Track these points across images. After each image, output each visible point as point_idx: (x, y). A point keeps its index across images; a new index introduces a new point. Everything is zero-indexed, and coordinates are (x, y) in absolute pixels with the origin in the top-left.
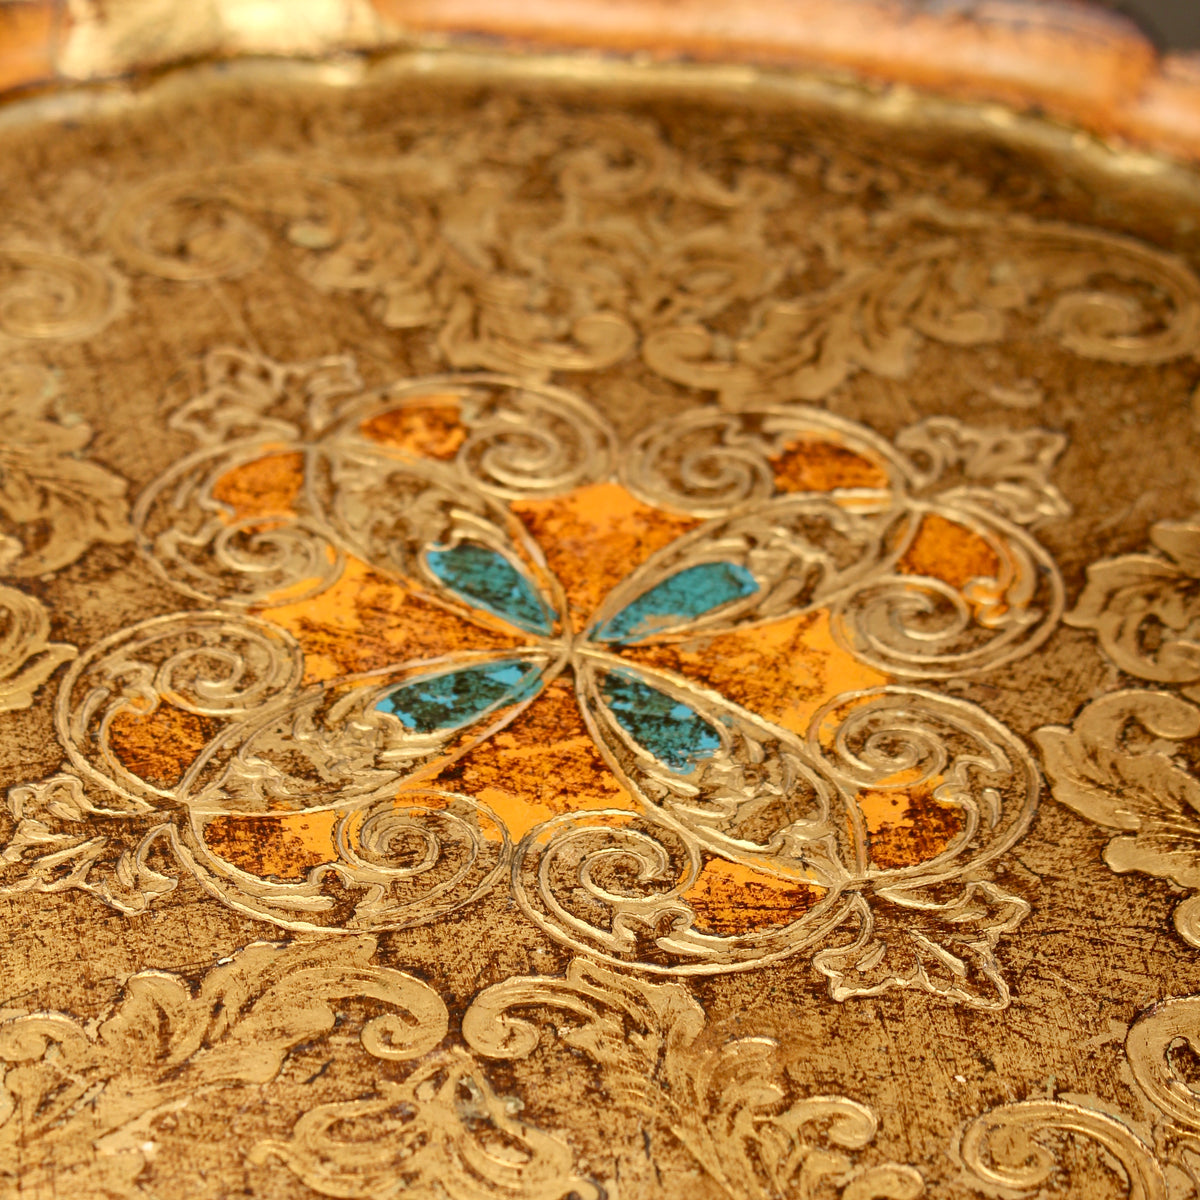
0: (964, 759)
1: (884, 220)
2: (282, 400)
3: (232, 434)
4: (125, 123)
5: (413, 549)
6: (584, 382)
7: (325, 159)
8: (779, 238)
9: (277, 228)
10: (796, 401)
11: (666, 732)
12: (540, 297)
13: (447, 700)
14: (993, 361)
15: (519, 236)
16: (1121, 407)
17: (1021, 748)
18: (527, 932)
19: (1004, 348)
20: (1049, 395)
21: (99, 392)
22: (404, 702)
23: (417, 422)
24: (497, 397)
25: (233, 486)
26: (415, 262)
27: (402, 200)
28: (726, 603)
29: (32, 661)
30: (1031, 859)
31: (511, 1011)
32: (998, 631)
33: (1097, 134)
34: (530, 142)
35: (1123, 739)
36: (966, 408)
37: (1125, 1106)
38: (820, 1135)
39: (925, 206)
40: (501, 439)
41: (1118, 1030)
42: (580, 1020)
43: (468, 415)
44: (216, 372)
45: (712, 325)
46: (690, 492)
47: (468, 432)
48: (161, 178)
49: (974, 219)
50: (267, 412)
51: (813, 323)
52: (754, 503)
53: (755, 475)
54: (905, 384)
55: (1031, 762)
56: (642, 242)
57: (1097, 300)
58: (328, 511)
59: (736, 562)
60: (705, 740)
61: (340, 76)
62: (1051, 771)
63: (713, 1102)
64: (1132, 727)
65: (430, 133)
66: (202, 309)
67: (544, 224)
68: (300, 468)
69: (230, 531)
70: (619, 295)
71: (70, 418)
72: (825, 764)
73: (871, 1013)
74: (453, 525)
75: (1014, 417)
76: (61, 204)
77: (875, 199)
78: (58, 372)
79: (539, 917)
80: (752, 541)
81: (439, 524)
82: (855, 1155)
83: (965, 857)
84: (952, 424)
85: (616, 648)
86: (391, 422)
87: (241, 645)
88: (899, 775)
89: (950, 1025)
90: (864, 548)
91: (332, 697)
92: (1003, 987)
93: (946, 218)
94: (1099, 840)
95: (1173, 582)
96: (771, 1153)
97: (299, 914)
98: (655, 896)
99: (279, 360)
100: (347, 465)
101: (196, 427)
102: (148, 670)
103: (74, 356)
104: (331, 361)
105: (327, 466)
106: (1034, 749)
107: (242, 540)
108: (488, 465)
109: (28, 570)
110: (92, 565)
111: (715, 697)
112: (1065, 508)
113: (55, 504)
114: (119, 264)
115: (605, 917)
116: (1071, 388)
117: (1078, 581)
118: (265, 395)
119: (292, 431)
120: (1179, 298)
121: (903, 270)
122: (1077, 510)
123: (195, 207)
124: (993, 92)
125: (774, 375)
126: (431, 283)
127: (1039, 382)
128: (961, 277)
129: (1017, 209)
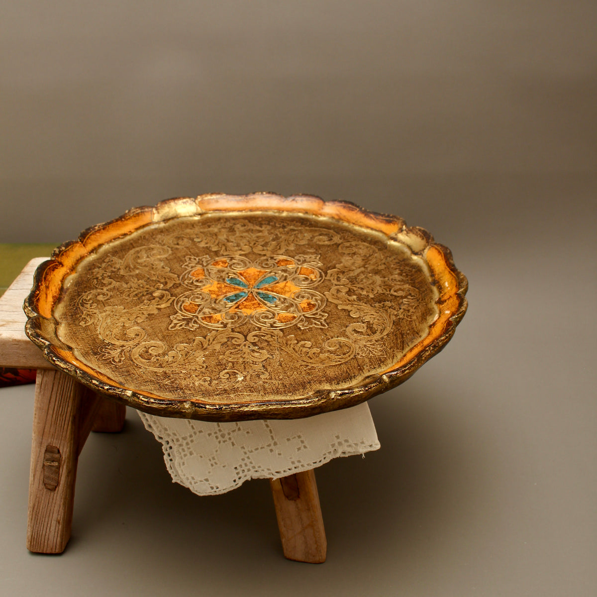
0: (314, 298)
1: (286, 230)
2: (199, 262)
3: (192, 267)
4: (164, 227)
5: (224, 279)
6: (245, 255)
7: (197, 230)
8: (270, 233)
9: (192, 240)
10: (278, 255)
11: (268, 299)
12: (235, 245)
13: (234, 298)
14: (307, 246)
15: (230, 237)
16: (328, 250)
17: (322, 295)
18: (253, 326)
19: (308, 245)
20: (316, 250)
21: (170, 264)
22: (228, 299)
23: (220, 263)
24: (232, 259)
25: (194, 274)
26: (215, 242)
27: (210, 234)
28: (273, 282)
29: (169, 300)
30: (327, 309)
31: (254, 336)
32: (316, 281)
33: (316, 215)
34: (228, 225)
35: (337, 293)
36: (304, 253)
37: (347, 338)
38: (303, 346)
39: (292, 227)
40: (234, 264)
41: (344, 329)
42: (264, 336)
43: (228, 261)
44: (187, 260)
45: (263, 246)
46: (265, 268)
47: (229, 263)
48: (172, 235)
49: (300, 228)
50: (197, 264)
51: (278, 244)
52: (274, 268)
53: (274, 264)
54: (294, 251)
55: (324, 297)
56: (249, 236)
57: (321, 237)
58: (210, 276)
59: (274, 276)
60: (274, 299)
61: (197, 218)
62: (327, 297)
63: (287, 344)
64: (338, 291)
65: (213, 224)
66: (183, 251)
67: (234, 235)
68: (204, 270)
69: (195, 280)
70: (248, 243)
71: (166, 268)
72: (293, 300)
73: (307, 331)
74: (229, 276)
75: (312, 253)
76: (157, 240)
77: (284, 227)
78: (163, 262)
79: (255, 324)
80: (276, 273)
81: (227, 276)
82: (309, 348)
83: (317, 310)
84: (303, 255)
85: (258, 289)
86: (217, 263)
87: (201, 294)
88: (305, 300)
89: (320, 331)
90: (293, 272)
91: (216, 300)
92: (326, 325)
93: (296, 228)
94: (336, 306)
95: (341, 272)
96: (297, 349)
97: (218, 327)
98: (272, 320)
99: (197, 257)
100: (211, 270)
101: (186, 267)
102: (187, 299)
103: (165, 259)
104: (205, 256)
105: (208, 270)
106: (324, 295)
107: (197, 281)
108: (232, 267)
109: (165, 288)
110: (175, 286)
111: (275, 294)
112: (322, 264)
113: (167, 279)
114: (169, 247)
115: (265, 323)
116: (320, 249)
117: (326, 273)
118: (196, 262)
119: (201, 266)
120: (333, 235)
121: (290, 236)
122: (324, 264)
123: (178, 238)
124: (299, 211)
125: (274, 251)
126: (218, 244)
127: (315, 248)
128: (299, 236)
129: (306, 226)
